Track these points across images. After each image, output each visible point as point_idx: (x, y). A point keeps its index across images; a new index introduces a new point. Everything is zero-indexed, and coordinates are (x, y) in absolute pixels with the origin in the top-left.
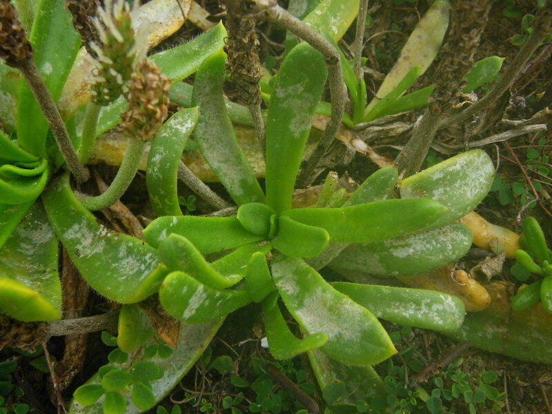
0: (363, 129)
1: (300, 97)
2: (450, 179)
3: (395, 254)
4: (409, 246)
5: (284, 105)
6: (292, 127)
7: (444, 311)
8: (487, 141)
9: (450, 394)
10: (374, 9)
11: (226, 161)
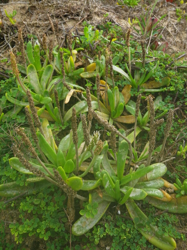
0: (138, 163)
1: (124, 152)
2: (156, 168)
3: (147, 185)
4: (150, 183)
5: (121, 154)
6: (122, 159)
7: (158, 192)
8: (164, 162)
9: (164, 219)
10: (138, 141)
11: (108, 169)
